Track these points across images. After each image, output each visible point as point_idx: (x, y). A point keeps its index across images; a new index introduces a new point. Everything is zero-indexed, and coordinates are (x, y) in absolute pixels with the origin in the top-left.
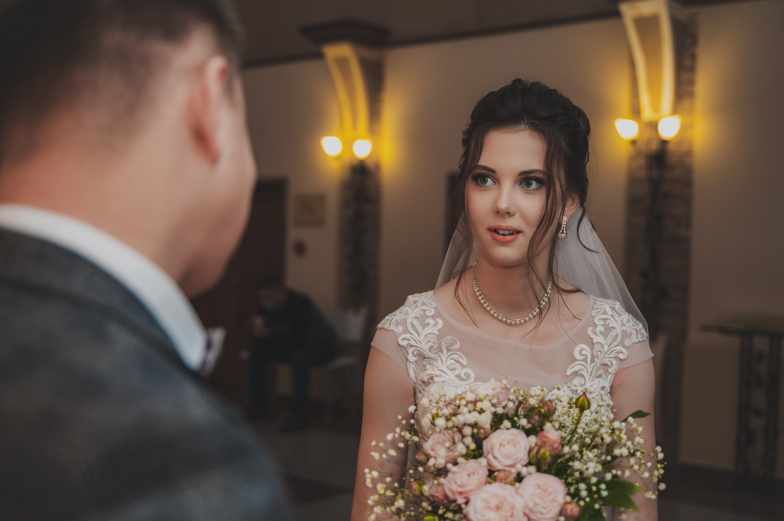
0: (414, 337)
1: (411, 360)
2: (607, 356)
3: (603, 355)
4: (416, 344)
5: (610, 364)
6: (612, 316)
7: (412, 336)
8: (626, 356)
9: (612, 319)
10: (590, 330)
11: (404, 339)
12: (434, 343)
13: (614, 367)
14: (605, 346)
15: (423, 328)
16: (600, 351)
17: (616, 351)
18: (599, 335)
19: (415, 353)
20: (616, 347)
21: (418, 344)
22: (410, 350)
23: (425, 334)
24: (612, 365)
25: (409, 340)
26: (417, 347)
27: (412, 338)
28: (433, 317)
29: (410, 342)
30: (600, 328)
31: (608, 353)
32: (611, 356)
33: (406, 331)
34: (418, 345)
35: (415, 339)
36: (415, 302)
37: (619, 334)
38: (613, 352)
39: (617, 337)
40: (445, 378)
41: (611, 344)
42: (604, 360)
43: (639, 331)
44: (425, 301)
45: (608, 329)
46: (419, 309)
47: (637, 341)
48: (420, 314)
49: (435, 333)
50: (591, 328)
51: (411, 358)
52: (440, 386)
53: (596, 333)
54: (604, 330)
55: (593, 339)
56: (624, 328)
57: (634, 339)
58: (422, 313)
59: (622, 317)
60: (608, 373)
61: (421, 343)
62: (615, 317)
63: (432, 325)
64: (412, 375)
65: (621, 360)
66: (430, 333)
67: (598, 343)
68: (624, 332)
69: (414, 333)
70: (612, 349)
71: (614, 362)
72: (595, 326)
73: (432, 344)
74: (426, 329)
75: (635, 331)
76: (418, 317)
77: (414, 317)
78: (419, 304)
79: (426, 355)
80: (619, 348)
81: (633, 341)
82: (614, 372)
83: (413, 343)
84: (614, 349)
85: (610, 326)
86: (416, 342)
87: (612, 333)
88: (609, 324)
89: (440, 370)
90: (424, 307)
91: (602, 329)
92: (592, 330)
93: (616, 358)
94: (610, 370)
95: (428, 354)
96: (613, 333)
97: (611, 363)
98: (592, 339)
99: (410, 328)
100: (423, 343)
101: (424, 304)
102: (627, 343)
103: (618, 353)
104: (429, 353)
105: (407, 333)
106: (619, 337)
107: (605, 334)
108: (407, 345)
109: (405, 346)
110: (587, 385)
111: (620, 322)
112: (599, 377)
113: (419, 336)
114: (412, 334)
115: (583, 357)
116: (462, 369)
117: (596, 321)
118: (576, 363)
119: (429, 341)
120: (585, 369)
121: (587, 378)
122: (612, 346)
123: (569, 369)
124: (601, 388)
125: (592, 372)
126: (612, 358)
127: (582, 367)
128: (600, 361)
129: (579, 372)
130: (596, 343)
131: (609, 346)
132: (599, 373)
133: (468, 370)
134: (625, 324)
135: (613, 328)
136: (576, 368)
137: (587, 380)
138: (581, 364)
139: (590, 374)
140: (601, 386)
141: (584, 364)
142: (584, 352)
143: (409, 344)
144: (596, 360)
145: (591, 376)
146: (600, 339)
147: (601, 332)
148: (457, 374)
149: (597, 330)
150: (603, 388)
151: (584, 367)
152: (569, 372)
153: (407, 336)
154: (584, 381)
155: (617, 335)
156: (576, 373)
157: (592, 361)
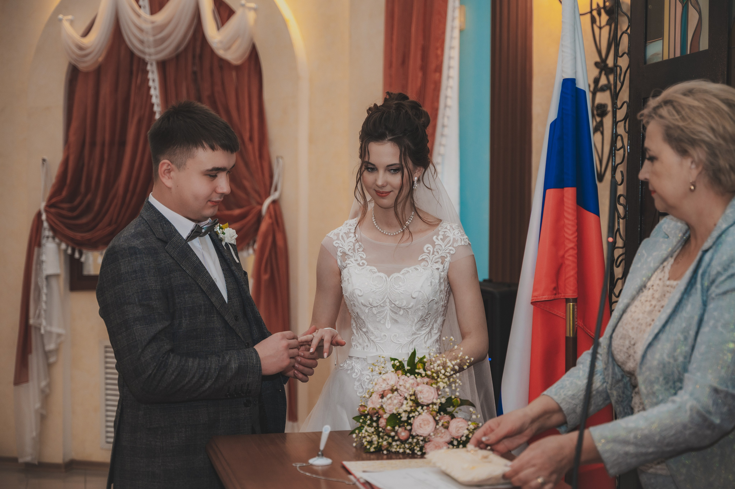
0: (342, 243)
3: (442, 251)
5: (446, 256)
6: (449, 230)
7: (341, 242)
8: (454, 253)
10: (434, 238)
11: (336, 243)
13: (449, 258)
14: (442, 247)
15: (347, 239)
16: (440, 249)
18: (439, 240)
19: (341, 251)
20: (449, 247)
22: (339, 249)
23: (347, 242)
24: (447, 257)
25: (339, 244)
26: (342, 248)
28: (354, 233)
29: (339, 245)
30: (441, 237)
31: (445, 251)
33: (338, 239)
34: (343, 247)
36: (347, 224)
37: (452, 240)
38: (447, 250)
40: (352, 265)
42: (443, 254)
43: (462, 239)
44: (351, 223)
45: (445, 237)
46: (348, 228)
47: (461, 244)
48: (347, 231)
49: (353, 241)
51: (339, 254)
53: (437, 239)
59: (454, 231)
60: (445, 261)
62: (451, 230)
63: (352, 237)
64: (339, 263)
65: (452, 254)
66: (351, 242)
67: (439, 244)
68: (454, 239)
69: (342, 241)
70: (447, 248)
71: (448, 255)
72: (438, 235)
74: (349, 239)
75: (460, 239)
76: (346, 233)
78: (348, 225)
79: (346, 253)
80: (450, 248)
82: (449, 260)
83: (341, 246)
84: (448, 248)
85: (447, 235)
86: (342, 245)
89: (351, 261)
90: (350, 227)
91: (442, 237)
92: (436, 237)
93: (449, 253)
96: (448, 239)
97: (447, 256)
98: (435, 242)
99: (340, 238)
100: (346, 246)
101: (350, 225)
102: (456, 245)
103: (450, 250)
104: (348, 252)
105: (339, 240)
106: (451, 242)
107: (443, 240)
108: (338, 246)
109: (336, 246)
110: (429, 266)
111: (453, 233)
112: (436, 263)
113: (345, 243)
114: (341, 241)
115: (428, 251)
116: (361, 260)
117: (440, 233)
118: (424, 254)
119: (349, 246)
120: (428, 258)
121: (430, 263)
122: (446, 246)
123: (420, 257)
124: (436, 269)
125: (432, 259)
126: (447, 253)
127: (427, 256)
128: (440, 255)
129: (425, 259)
130: (437, 244)
131: (445, 246)
132: (437, 261)
133: (364, 261)
134: (455, 235)
135: (448, 236)
136: (424, 257)
137: (429, 264)
138: (426, 255)
139: (431, 260)
140: (437, 268)
141: (428, 255)
142: (429, 249)
143: (339, 246)
144: (435, 253)
145: (432, 261)
146: (440, 242)
147: (441, 239)
148: (358, 263)
149: (439, 238)
150: (438, 269)
151: (428, 257)
152: (420, 259)
153: (339, 242)
154: (427, 264)
155: (450, 240)
156: (423, 260)
157: (433, 254)
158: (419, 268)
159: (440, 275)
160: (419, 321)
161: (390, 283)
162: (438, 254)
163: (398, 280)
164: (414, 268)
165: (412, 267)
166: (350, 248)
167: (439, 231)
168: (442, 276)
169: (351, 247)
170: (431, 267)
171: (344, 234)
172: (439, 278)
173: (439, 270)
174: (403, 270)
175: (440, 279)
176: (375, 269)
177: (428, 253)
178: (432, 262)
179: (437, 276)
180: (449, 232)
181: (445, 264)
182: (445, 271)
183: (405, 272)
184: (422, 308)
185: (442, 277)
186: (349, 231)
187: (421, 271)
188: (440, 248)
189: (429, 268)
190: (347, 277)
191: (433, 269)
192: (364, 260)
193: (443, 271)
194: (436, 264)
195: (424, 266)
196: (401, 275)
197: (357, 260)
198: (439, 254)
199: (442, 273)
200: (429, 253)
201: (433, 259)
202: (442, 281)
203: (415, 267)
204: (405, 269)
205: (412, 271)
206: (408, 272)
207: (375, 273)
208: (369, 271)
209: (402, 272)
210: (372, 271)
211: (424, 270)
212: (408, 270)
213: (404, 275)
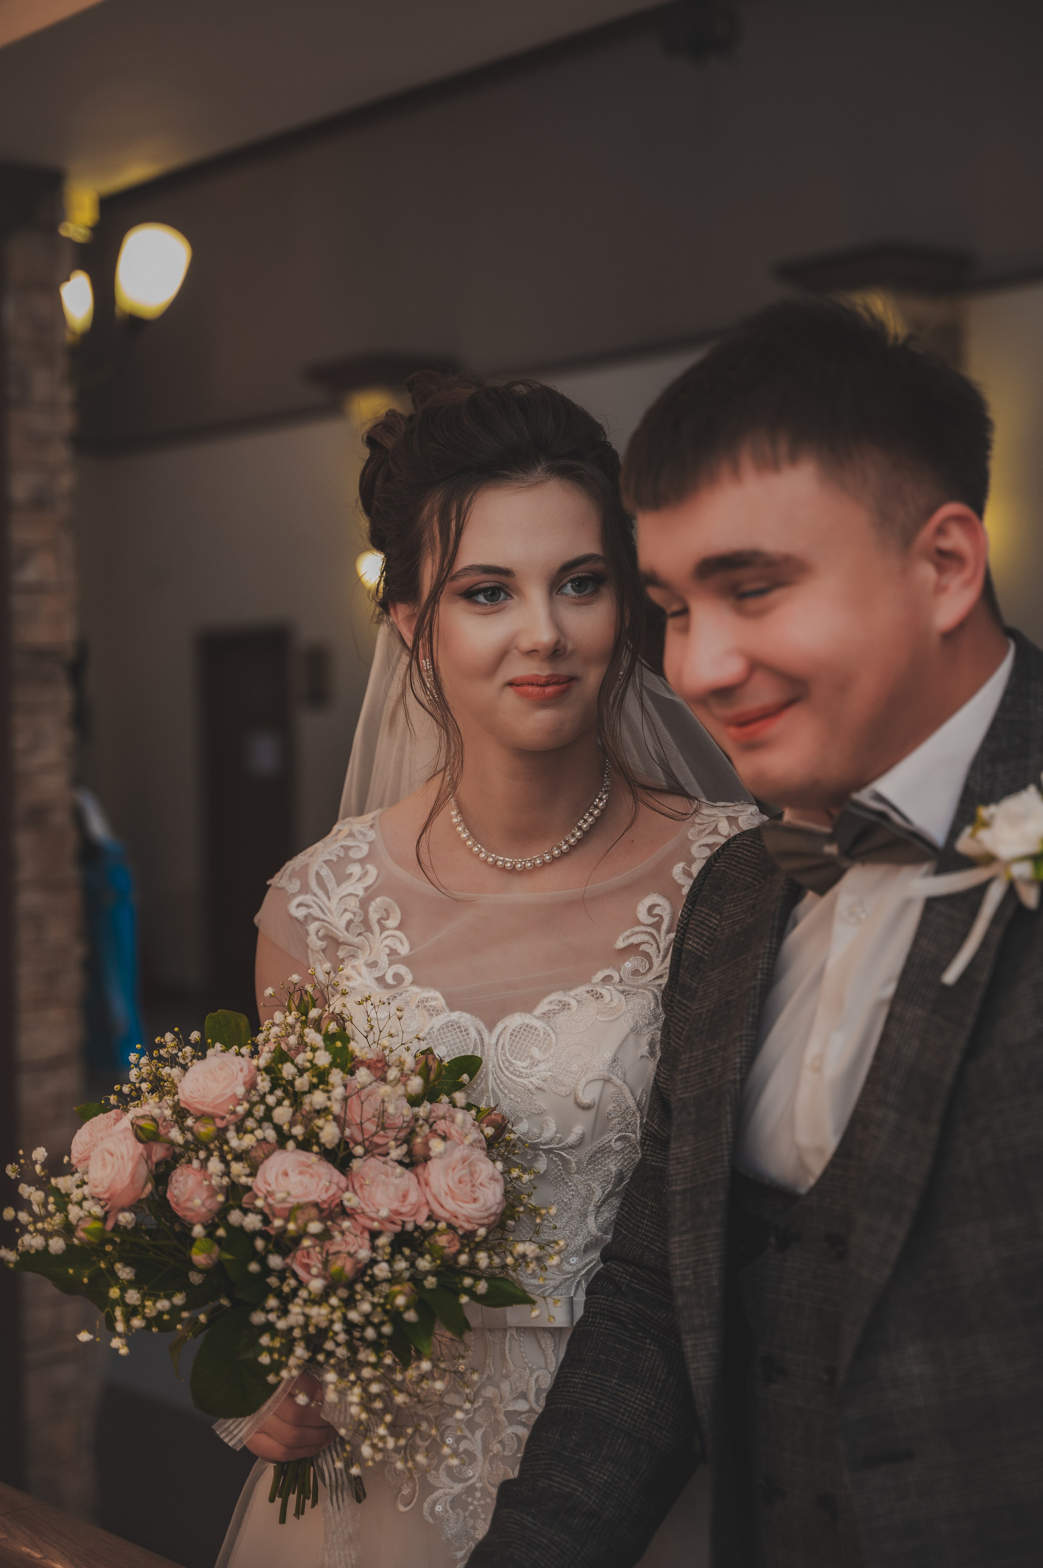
0: (318, 901)
1: (315, 949)
4: (322, 916)
7: (315, 899)
10: (678, 869)
11: (300, 905)
15: (336, 884)
19: (320, 934)
21: (325, 914)
22: (313, 927)
23: (339, 897)
25: (308, 906)
26: (324, 921)
27: (316, 903)
28: (363, 862)
29: (311, 911)
33: (305, 889)
34: (325, 918)
35: (321, 904)
44: (354, 830)
46: (340, 844)
48: (338, 856)
49: (355, 892)
50: (682, 864)
51: (313, 943)
53: (690, 875)
55: (683, 886)
61: (331, 913)
63: (356, 879)
66: (350, 895)
69: (320, 893)
72: (691, 860)
73: (352, 916)
74: (342, 885)
76: (332, 861)
77: (324, 862)
79: (340, 937)
83: (316, 912)
86: (323, 911)
90: (350, 842)
92: (681, 868)
95: (345, 936)
98: (678, 886)
99: (313, 883)
100: (335, 914)
101: (351, 835)
104: (344, 933)
105: (306, 893)
108: (306, 917)
109: (301, 918)
110: (651, 976)
113: (329, 898)
114: (315, 895)
115: (654, 919)
116: (391, 965)
117: (694, 851)
118: (637, 929)
119: (345, 910)
120: (653, 942)
121: (656, 960)
123: (620, 939)
127: (649, 938)
129: (642, 948)
133: (401, 970)
136: (636, 939)
137: (656, 965)
138: (646, 932)
139: (662, 952)
141: (654, 931)
142: (657, 911)
143: (310, 914)
145: (665, 957)
148: (378, 974)
149: (693, 870)
151: (651, 940)
152: (620, 945)
153: (307, 898)
154: (647, 966)
156: (634, 948)
157: (672, 928)
158: (605, 990)
160: (609, 1196)
161: (496, 1050)
163: (524, 1040)
164: (588, 992)
165: (581, 990)
166: (350, 923)
169: (354, 914)
171: (324, 866)
174: (546, 1000)
176: (437, 999)
177: (649, 925)
183: (551, 1007)
184: (618, 1146)
186: (342, 855)
187: (613, 997)
192: (400, 966)
195: (635, 973)
196: (537, 1018)
197: (373, 965)
200: (657, 925)
203: (590, 989)
204: (555, 997)
205: (578, 1002)
206: (565, 1006)
207: (437, 1015)
208: (418, 1006)
209: (543, 1007)
210: (425, 1006)
211: (623, 998)
212: (565, 999)
213: (545, 1016)
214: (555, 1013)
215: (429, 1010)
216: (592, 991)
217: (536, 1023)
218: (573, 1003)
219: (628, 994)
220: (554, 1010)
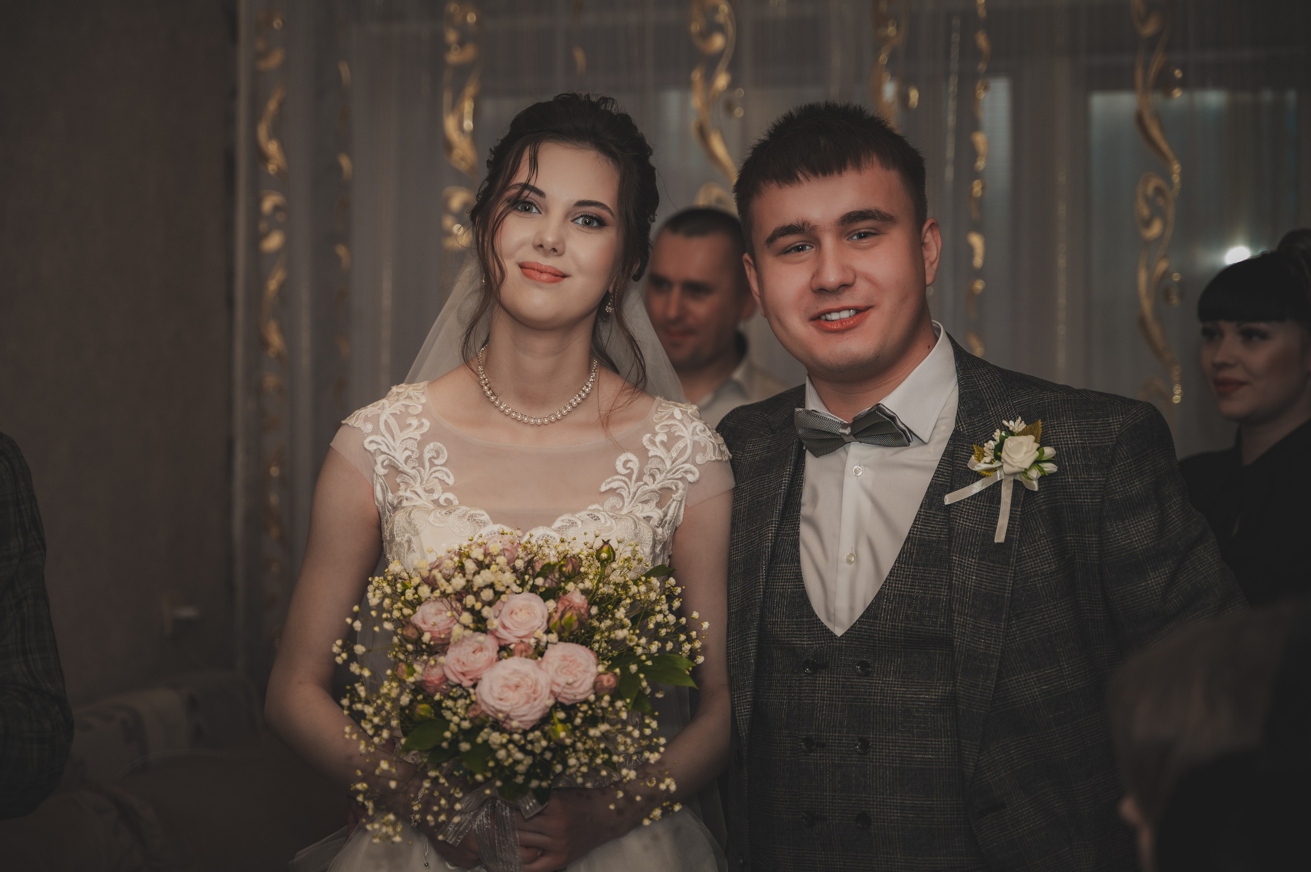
0: (386, 441)
1: (378, 473)
2: (669, 476)
3: (664, 474)
4: (388, 452)
5: (674, 488)
6: (681, 421)
7: (384, 439)
8: (697, 478)
9: (681, 425)
10: (645, 438)
11: (372, 442)
12: (413, 452)
13: (680, 491)
14: (666, 462)
15: (401, 431)
16: (658, 469)
17: (684, 470)
18: (658, 445)
19: (385, 464)
20: (683, 463)
21: (390, 451)
22: (380, 459)
23: (403, 439)
24: (677, 489)
25: (380, 444)
26: (389, 455)
27: (384, 442)
28: (418, 416)
29: (380, 446)
30: (661, 437)
31: (671, 473)
32: (676, 477)
33: (375, 431)
34: (391, 453)
35: (388, 443)
37: (689, 446)
38: (679, 472)
39: (686, 451)
40: (419, 502)
41: (676, 459)
42: (666, 482)
43: (717, 446)
44: (411, 394)
46: (401, 403)
47: (714, 458)
48: (400, 411)
49: (416, 438)
50: (649, 435)
51: (381, 472)
52: (406, 513)
53: (653, 443)
54: (668, 440)
55: (649, 450)
56: (696, 438)
57: (711, 456)
58: (403, 410)
59: (695, 424)
60: (671, 500)
61: (395, 450)
62: (685, 422)
63: (414, 428)
64: (379, 495)
65: (690, 483)
66: (410, 438)
67: (656, 456)
68: (695, 444)
69: (388, 436)
70: (678, 467)
71: (681, 485)
72: (655, 434)
73: (410, 453)
74: (405, 432)
75: (711, 445)
76: (396, 414)
77: (390, 414)
79: (399, 467)
80: (687, 466)
81: (708, 458)
82: (680, 499)
83: (383, 448)
84: (681, 466)
85: (676, 435)
86: (388, 448)
87: (678, 443)
88: (675, 431)
89: (414, 491)
90: (409, 403)
91: (665, 438)
92: (650, 438)
93: (682, 479)
94: (674, 496)
95: (403, 467)
96: (681, 444)
97: (676, 487)
98: (647, 451)
99: (382, 428)
100: (398, 451)
101: (410, 398)
102: (699, 459)
103: (686, 472)
104: (404, 465)
105: (377, 434)
106: (689, 451)
107: (667, 446)
108: (375, 451)
109: (372, 451)
110: (625, 511)
111: (691, 429)
112: (645, 502)
113: (394, 441)
114: (384, 436)
115: (628, 471)
116: (443, 492)
117: (657, 428)
118: (615, 477)
119: (407, 449)
120: (626, 488)
121: (627, 500)
122: (677, 462)
123: (604, 484)
124: (644, 518)
125: (635, 493)
126: (677, 479)
127: (623, 484)
128: (658, 483)
129: (618, 491)
130: (652, 457)
131: (673, 462)
132: (646, 497)
133: (451, 496)
134: (699, 433)
135: (680, 437)
136: (615, 485)
137: (626, 504)
138: (622, 480)
139: (631, 495)
140: (645, 515)
141: (627, 480)
142: (629, 465)
143: (379, 449)
144: (646, 478)
145: (633, 498)
146: (660, 452)
147: (662, 443)
148: (434, 497)
149: (658, 439)
150: (648, 519)
151: (625, 486)
152: (603, 488)
153: (378, 439)
154: (621, 504)
155: (686, 446)
156: (612, 491)
157: (639, 479)
158: (600, 516)
159: (655, 533)
162: (654, 480)
164: (588, 515)
165: (583, 514)
166: (410, 457)
167: (657, 424)
168: (659, 537)
170: (631, 512)
172: (651, 543)
173: (651, 522)
174: (560, 519)
175: (654, 547)
176: (483, 515)
177: (624, 475)
178: (636, 496)
179: (647, 536)
180: (682, 427)
181: (669, 507)
182: (667, 524)
185: (659, 540)
187: (606, 522)
188: (660, 466)
189: (626, 515)
190: (407, 535)
191: (637, 518)
192: (450, 493)
193: (662, 523)
194: (644, 505)
195: (613, 508)
196: (555, 530)
197: (430, 491)
198: (656, 482)
199: (660, 530)
200: (629, 476)
201: (639, 492)
202: (658, 550)
203: (590, 512)
204: (566, 517)
205: (582, 521)
206: (573, 524)
207: (484, 526)
208: (469, 520)
209: (558, 523)
210: (475, 520)
211: (613, 521)
212: (572, 519)
213: (559, 530)
214: (567, 527)
215: (478, 522)
216: (591, 514)
217: (554, 534)
218: (579, 523)
219: (617, 518)
220: (566, 526)
